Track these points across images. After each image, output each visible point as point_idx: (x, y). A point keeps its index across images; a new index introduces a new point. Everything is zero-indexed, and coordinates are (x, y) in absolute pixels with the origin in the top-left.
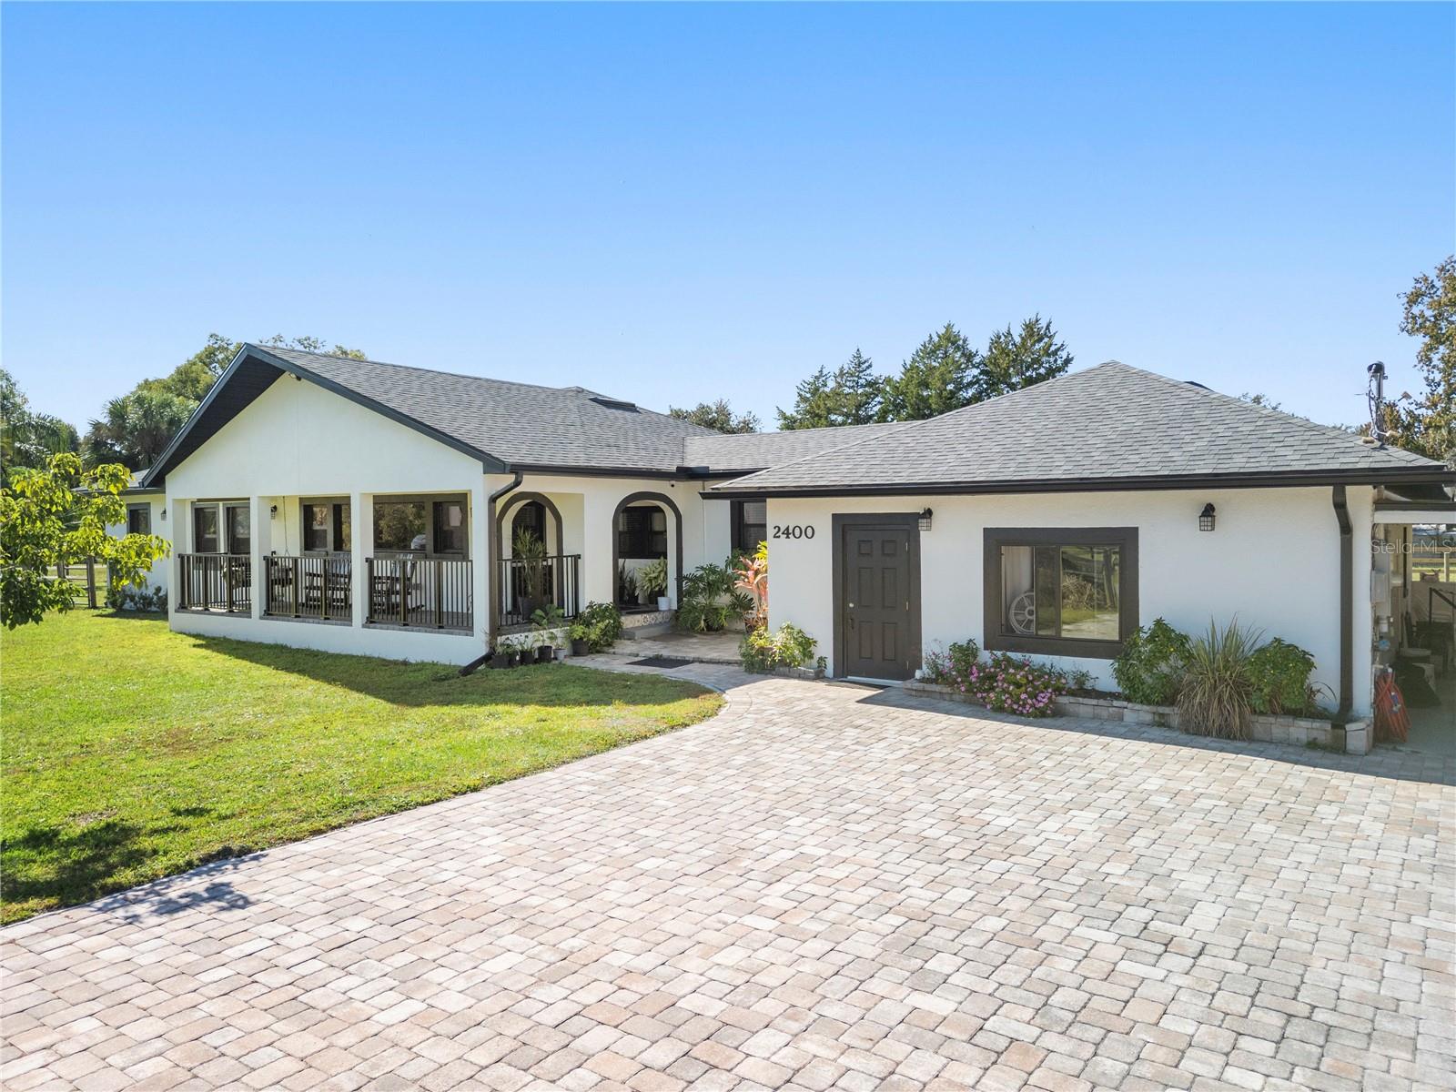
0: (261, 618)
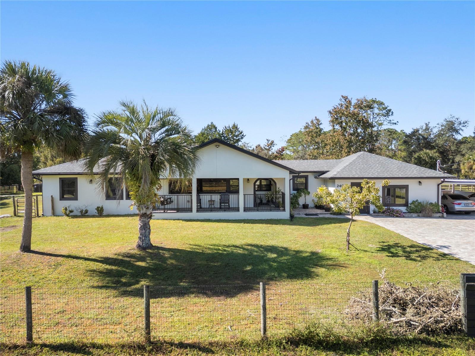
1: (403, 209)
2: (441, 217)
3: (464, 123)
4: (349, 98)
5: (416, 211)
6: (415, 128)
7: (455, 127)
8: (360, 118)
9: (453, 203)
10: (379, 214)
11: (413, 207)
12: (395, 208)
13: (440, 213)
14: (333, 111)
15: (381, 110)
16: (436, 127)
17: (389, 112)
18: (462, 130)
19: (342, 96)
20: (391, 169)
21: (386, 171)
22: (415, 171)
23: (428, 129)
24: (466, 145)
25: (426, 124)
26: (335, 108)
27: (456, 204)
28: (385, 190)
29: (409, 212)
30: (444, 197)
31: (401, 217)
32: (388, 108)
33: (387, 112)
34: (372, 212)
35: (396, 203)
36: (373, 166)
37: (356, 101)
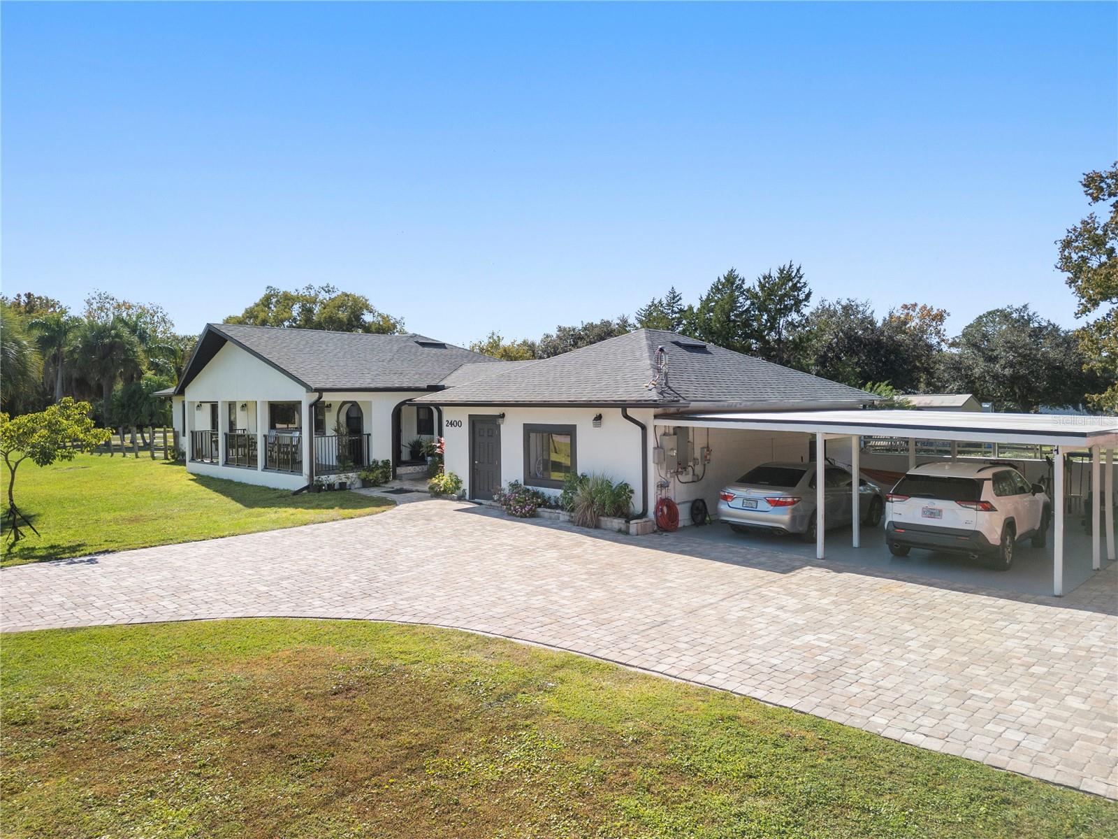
0: (223, 466)
10: (498, 504)
35: (552, 478)
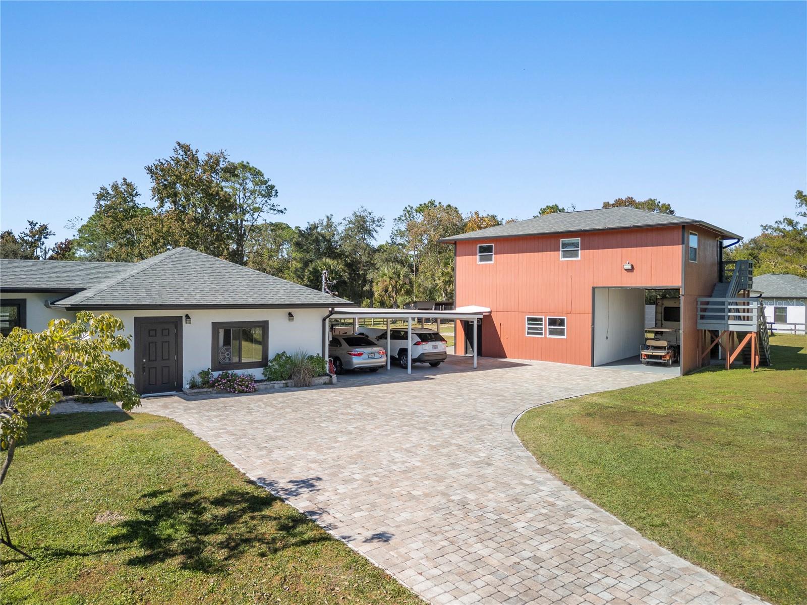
1: (258, 373)
2: (328, 384)
3: (378, 221)
4: (193, 148)
5: (282, 377)
6: (312, 223)
7: (367, 227)
8: (213, 190)
9: (350, 354)
10: (202, 390)
11: (277, 366)
12: (239, 372)
13: (326, 375)
14: (156, 168)
15: (258, 185)
16: (341, 223)
17: (271, 189)
18: (376, 232)
19: (179, 144)
20: (235, 287)
21: (221, 291)
22: (282, 292)
23: (331, 226)
24: (380, 254)
25: (328, 217)
26: (162, 163)
27: (354, 355)
28: (218, 333)
29: (270, 380)
30: (335, 342)
31: (250, 392)
32: (269, 183)
33: (268, 190)
34: (188, 386)
35: (243, 361)
36: (195, 279)
37: (207, 158)
